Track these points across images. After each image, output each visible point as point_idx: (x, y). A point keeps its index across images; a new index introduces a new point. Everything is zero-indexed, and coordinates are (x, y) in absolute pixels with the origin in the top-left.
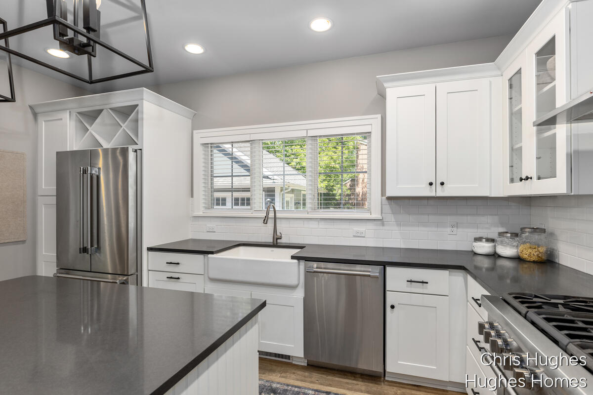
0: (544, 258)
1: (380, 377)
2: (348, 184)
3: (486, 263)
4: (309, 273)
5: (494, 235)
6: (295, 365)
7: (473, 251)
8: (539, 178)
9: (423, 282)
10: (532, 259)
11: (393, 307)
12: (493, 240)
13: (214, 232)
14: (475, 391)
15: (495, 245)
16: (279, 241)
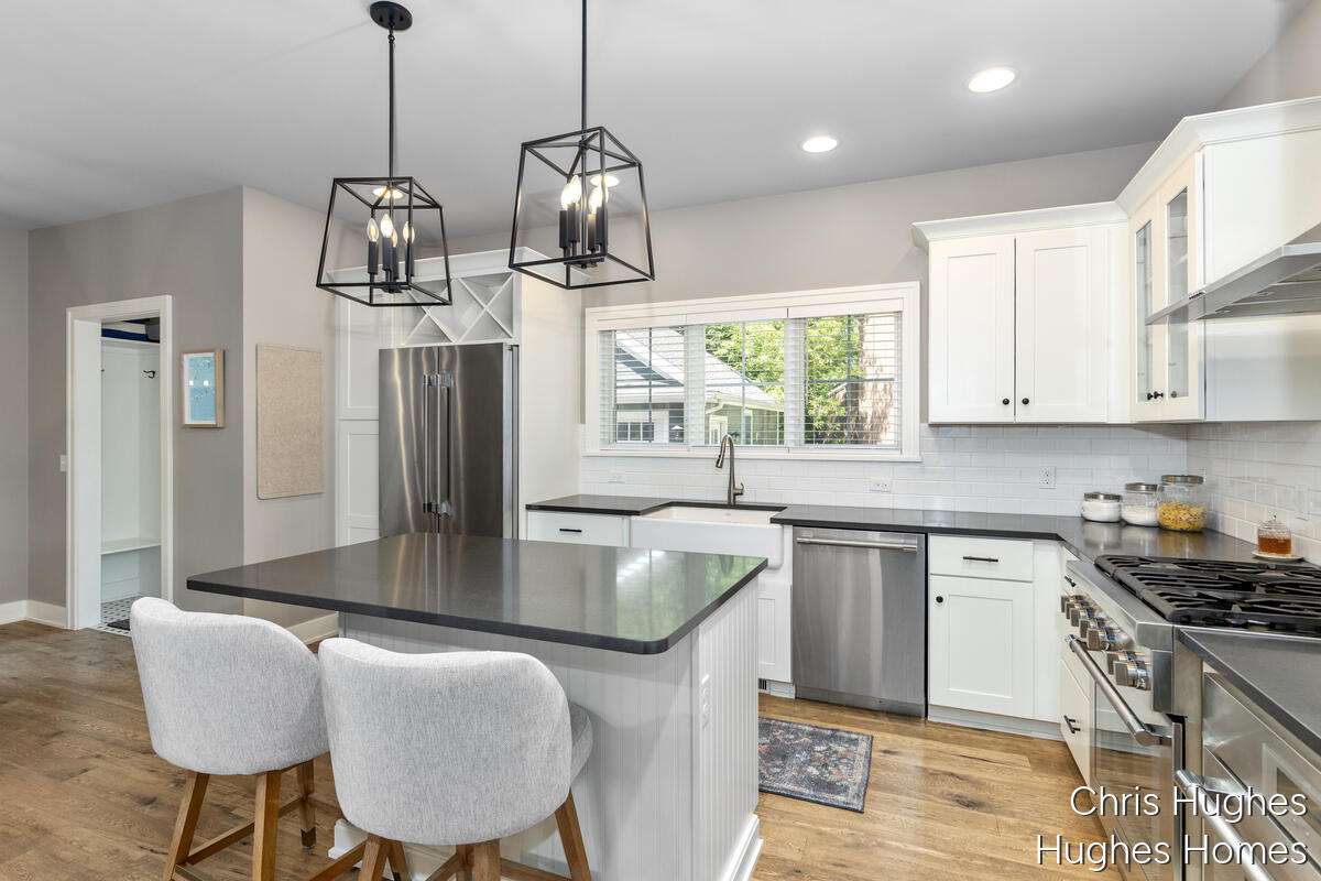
0: (1200, 524)
1: (920, 717)
2: (841, 394)
3: (1105, 536)
4: (800, 546)
5: (1120, 491)
6: (774, 697)
7: (1082, 517)
8: (1174, 395)
9: (990, 560)
10: (1178, 527)
11: (940, 600)
12: (1117, 498)
13: (622, 483)
14: (1069, 718)
15: (1120, 506)
16: (738, 499)
